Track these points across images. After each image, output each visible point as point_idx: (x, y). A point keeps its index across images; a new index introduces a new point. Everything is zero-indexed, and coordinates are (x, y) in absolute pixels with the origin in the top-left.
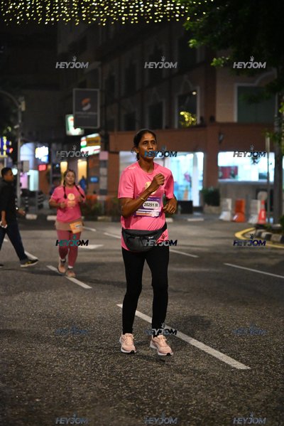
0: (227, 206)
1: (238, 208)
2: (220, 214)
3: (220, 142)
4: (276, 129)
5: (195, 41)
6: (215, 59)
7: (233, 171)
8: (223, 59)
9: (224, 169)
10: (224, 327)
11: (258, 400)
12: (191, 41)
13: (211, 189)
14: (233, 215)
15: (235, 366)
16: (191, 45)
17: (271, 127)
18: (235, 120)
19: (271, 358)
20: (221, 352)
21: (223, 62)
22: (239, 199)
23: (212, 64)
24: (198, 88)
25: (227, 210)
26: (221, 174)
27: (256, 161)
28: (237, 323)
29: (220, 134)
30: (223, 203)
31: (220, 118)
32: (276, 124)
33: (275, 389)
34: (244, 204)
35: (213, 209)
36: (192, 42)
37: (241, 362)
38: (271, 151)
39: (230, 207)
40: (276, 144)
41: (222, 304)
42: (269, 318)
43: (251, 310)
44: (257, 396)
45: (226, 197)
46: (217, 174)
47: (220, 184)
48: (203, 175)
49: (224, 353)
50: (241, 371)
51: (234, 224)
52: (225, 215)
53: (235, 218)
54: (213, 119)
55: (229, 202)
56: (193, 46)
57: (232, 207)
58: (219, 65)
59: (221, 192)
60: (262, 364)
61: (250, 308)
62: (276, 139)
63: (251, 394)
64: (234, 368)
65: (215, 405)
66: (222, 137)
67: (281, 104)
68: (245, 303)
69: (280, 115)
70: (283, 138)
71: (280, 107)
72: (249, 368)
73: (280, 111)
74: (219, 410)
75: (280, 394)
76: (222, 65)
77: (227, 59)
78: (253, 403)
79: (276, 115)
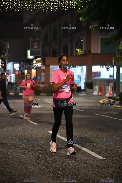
0: (96, 89)
1: (101, 90)
2: (93, 92)
3: (93, 61)
4: (117, 56)
5: (82, 18)
6: (91, 26)
7: (98, 74)
8: (94, 26)
9: (95, 73)
10: (94, 141)
12: (81, 18)
13: (89, 81)
14: (99, 93)
15: (99, 158)
16: (80, 20)
17: (115, 55)
18: (100, 52)
19: (114, 155)
22: (101, 86)
23: (89, 28)
24: (84, 38)
25: (96, 91)
27: (109, 69)
28: (100, 139)
29: (93, 58)
30: (94, 88)
31: (93, 51)
32: (117, 54)
33: (116, 168)
34: (103, 88)
35: (90, 90)
36: (81, 19)
37: (102, 156)
38: (115, 65)
39: (97, 90)
40: (117, 62)
41: (94, 131)
42: (113, 137)
44: (108, 171)
45: (96, 85)
46: (92, 75)
47: (93, 80)
48: (86, 76)
49: (94, 152)
50: (101, 160)
51: (99, 97)
52: (95, 93)
53: (100, 94)
54: (90, 51)
55: (97, 87)
56: (81, 20)
57: (98, 89)
58: (92, 29)
59: (93, 83)
60: (110, 157)
61: (105, 133)
62: (117, 60)
63: (105, 170)
64: (99, 159)
65: (90, 175)
66: (94, 59)
67: (119, 45)
68: (103, 131)
69: (119, 50)
70: (120, 60)
71: (119, 46)
72: (105, 159)
73: (119, 48)
74: (92, 177)
75: (118, 170)
76: (94, 29)
77: (96, 26)
78: (107, 174)
79: (117, 50)
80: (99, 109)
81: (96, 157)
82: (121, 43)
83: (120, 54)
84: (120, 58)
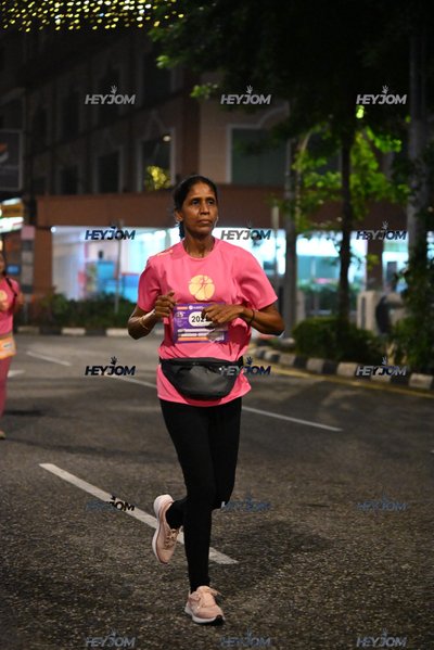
4: (288, 195)
5: (166, 58)
6: (197, 88)
8: (210, 87)
11: (248, 613)
12: (161, 58)
15: (215, 559)
16: (160, 64)
17: (279, 190)
18: (228, 179)
19: (270, 546)
21: (209, 91)
23: (192, 95)
24: (173, 131)
27: (258, 242)
32: (288, 186)
33: (274, 594)
36: (162, 60)
37: (225, 553)
38: (282, 226)
40: (288, 217)
42: (270, 482)
44: (247, 606)
50: (223, 567)
56: (163, 65)
58: (202, 97)
60: (255, 556)
62: (287, 209)
63: (236, 604)
64: (214, 563)
67: (296, 156)
69: (293, 173)
70: (297, 209)
71: (294, 161)
72: (236, 562)
73: (294, 167)
74: (186, 629)
75: (280, 603)
76: (207, 97)
77: (216, 86)
78: (240, 616)
79: (287, 174)
82: (303, 148)
83: (298, 187)
84: (298, 202)
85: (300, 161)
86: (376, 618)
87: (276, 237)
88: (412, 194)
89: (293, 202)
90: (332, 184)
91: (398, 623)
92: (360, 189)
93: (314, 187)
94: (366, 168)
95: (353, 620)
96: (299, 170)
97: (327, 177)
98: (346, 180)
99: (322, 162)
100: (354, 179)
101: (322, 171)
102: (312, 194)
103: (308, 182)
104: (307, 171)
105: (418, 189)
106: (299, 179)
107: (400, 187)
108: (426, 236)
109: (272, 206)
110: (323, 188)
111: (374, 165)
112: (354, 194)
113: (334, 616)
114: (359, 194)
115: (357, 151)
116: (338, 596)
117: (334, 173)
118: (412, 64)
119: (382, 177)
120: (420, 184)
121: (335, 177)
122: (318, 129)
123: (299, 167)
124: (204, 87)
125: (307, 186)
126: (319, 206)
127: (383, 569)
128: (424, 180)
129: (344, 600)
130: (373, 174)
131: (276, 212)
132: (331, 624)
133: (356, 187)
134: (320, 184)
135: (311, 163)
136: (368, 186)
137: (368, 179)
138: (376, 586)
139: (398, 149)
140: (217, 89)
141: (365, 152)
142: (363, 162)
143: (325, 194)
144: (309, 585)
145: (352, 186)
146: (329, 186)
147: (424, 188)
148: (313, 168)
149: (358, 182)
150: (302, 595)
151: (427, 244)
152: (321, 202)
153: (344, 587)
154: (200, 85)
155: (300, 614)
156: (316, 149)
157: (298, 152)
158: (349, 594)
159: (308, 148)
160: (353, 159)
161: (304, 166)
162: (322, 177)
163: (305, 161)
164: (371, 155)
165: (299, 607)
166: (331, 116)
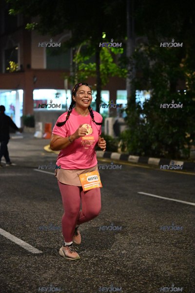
0: (39, 127)
1: (47, 129)
2: (34, 133)
3: (35, 83)
4: (72, 74)
5: (13, 10)
6: (28, 24)
8: (34, 24)
9: (37, 101)
10: (27, 219)
11: (45, 279)
12: (10, 10)
13: (29, 115)
14: (43, 134)
15: (31, 251)
16: (10, 13)
17: (69, 72)
18: (45, 67)
19: (58, 243)
20: (22, 240)
21: (34, 26)
22: (48, 123)
23: (26, 28)
24: (19, 45)
25: (39, 130)
26: (35, 105)
27: (58, 96)
28: (37, 216)
29: (34, 77)
30: (36, 126)
31: (34, 66)
32: (71, 70)
33: (59, 268)
34: (51, 126)
35: (30, 129)
36: (11, 11)
37: (36, 247)
38: (69, 88)
39: (41, 128)
40: (72, 84)
41: (28, 201)
42: (61, 210)
43: (49, 205)
44: (45, 275)
45: (39, 121)
46: (33, 105)
47: (35, 112)
48: (23, 106)
49: (24, 240)
50: (35, 255)
51: (44, 140)
52: (38, 134)
53: (45, 135)
54: (29, 66)
55: (40, 125)
56: (12, 13)
57: (43, 128)
58: (31, 29)
59: (35, 118)
60: (51, 249)
61: (48, 203)
62: (71, 80)
63: (40, 274)
64: (30, 253)
65: (11, 285)
66: (35, 79)
67: (75, 56)
68: (45, 200)
69: (74, 63)
70: (76, 80)
71: (74, 58)
72: (41, 252)
73: (74, 61)
74: (14, 289)
75: (62, 273)
76: (33, 29)
77: (37, 24)
78: (41, 281)
79: (71, 64)
80: (43, 160)
81: (27, 249)
82: (78, 52)
83: (76, 70)
84: (76, 77)
85: (77, 58)
86: (109, 280)
87: (66, 93)
88: (128, 73)
89: (74, 77)
90: (92, 68)
91: (119, 282)
92: (105, 71)
93: (83, 70)
94: (107, 61)
95: (97, 281)
96: (77, 62)
97: (89, 65)
98: (98, 67)
99: (87, 58)
100: (102, 66)
101: (87, 62)
102: (83, 74)
103: (80, 68)
104: (80, 62)
105: (131, 70)
106: (77, 66)
107: (123, 70)
108: (135, 92)
109: (64, 79)
110: (88, 71)
111: (111, 60)
112: (102, 73)
113: (88, 279)
114: (104, 73)
115: (103, 53)
116: (90, 268)
117: (92, 63)
118: (128, 13)
119: (114, 65)
120: (132, 68)
121: (93, 65)
122: (85, 43)
123: (77, 60)
124: (31, 24)
125: (80, 69)
126: (86, 79)
127: (113, 253)
128: (134, 66)
129: (94, 271)
130: (111, 64)
131: (66, 81)
132: (86, 284)
133: (103, 70)
134: (86, 69)
135: (82, 59)
136: (108, 69)
137: (108, 66)
138: (109, 263)
139: (122, 52)
140: (37, 25)
141: (107, 54)
142: (106, 59)
143: (88, 73)
144: (76, 263)
145: (101, 70)
146: (90, 70)
147: (134, 70)
148: (82, 61)
149: (104, 68)
150: (73, 268)
151: (135, 96)
152: (87, 77)
153: (94, 264)
154: (30, 23)
155: (71, 279)
156: (84, 52)
157: (76, 54)
158: (96, 267)
159: (80, 52)
160: (101, 57)
161: (79, 60)
162: (87, 65)
163: (79, 58)
164: (110, 55)
165: (71, 275)
166: (91, 37)
